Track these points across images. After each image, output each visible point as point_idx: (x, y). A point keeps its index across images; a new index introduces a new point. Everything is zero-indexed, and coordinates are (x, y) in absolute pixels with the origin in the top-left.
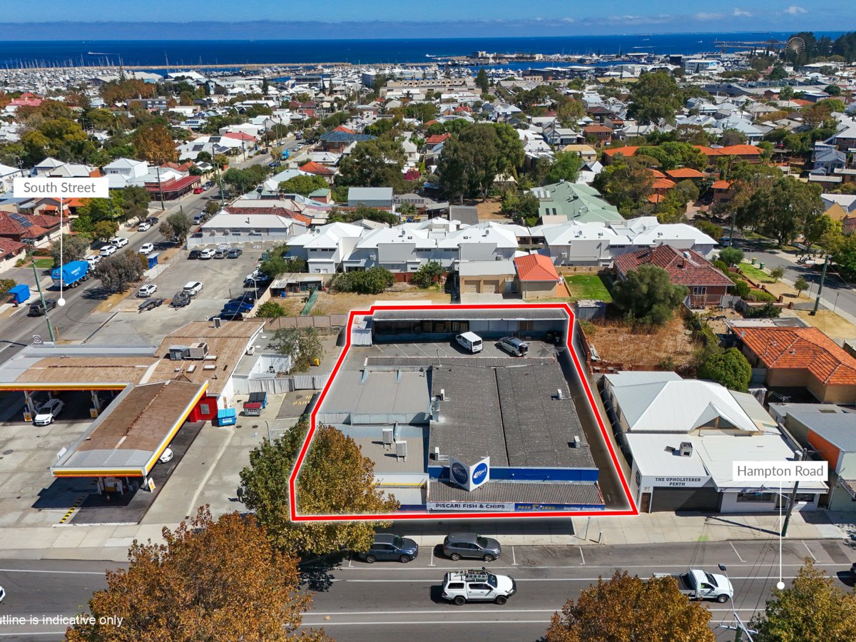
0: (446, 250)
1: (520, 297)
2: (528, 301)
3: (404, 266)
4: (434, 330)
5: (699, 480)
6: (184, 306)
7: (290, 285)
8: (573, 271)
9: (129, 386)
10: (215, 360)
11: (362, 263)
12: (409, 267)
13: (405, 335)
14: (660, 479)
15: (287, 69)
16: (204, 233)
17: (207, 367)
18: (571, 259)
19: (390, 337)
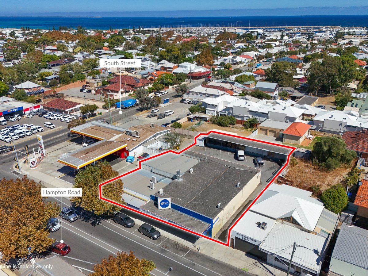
0: (263, 113)
1: (282, 141)
2: (284, 143)
3: (242, 117)
4: (231, 147)
5: (256, 241)
6: (161, 118)
7: (195, 117)
8: (323, 135)
9: (104, 139)
10: (139, 138)
11: (227, 113)
12: (245, 118)
13: (219, 146)
14: (238, 234)
15: (305, 28)
16: (190, 93)
17: (134, 140)
18: (324, 129)
19: (212, 145)
